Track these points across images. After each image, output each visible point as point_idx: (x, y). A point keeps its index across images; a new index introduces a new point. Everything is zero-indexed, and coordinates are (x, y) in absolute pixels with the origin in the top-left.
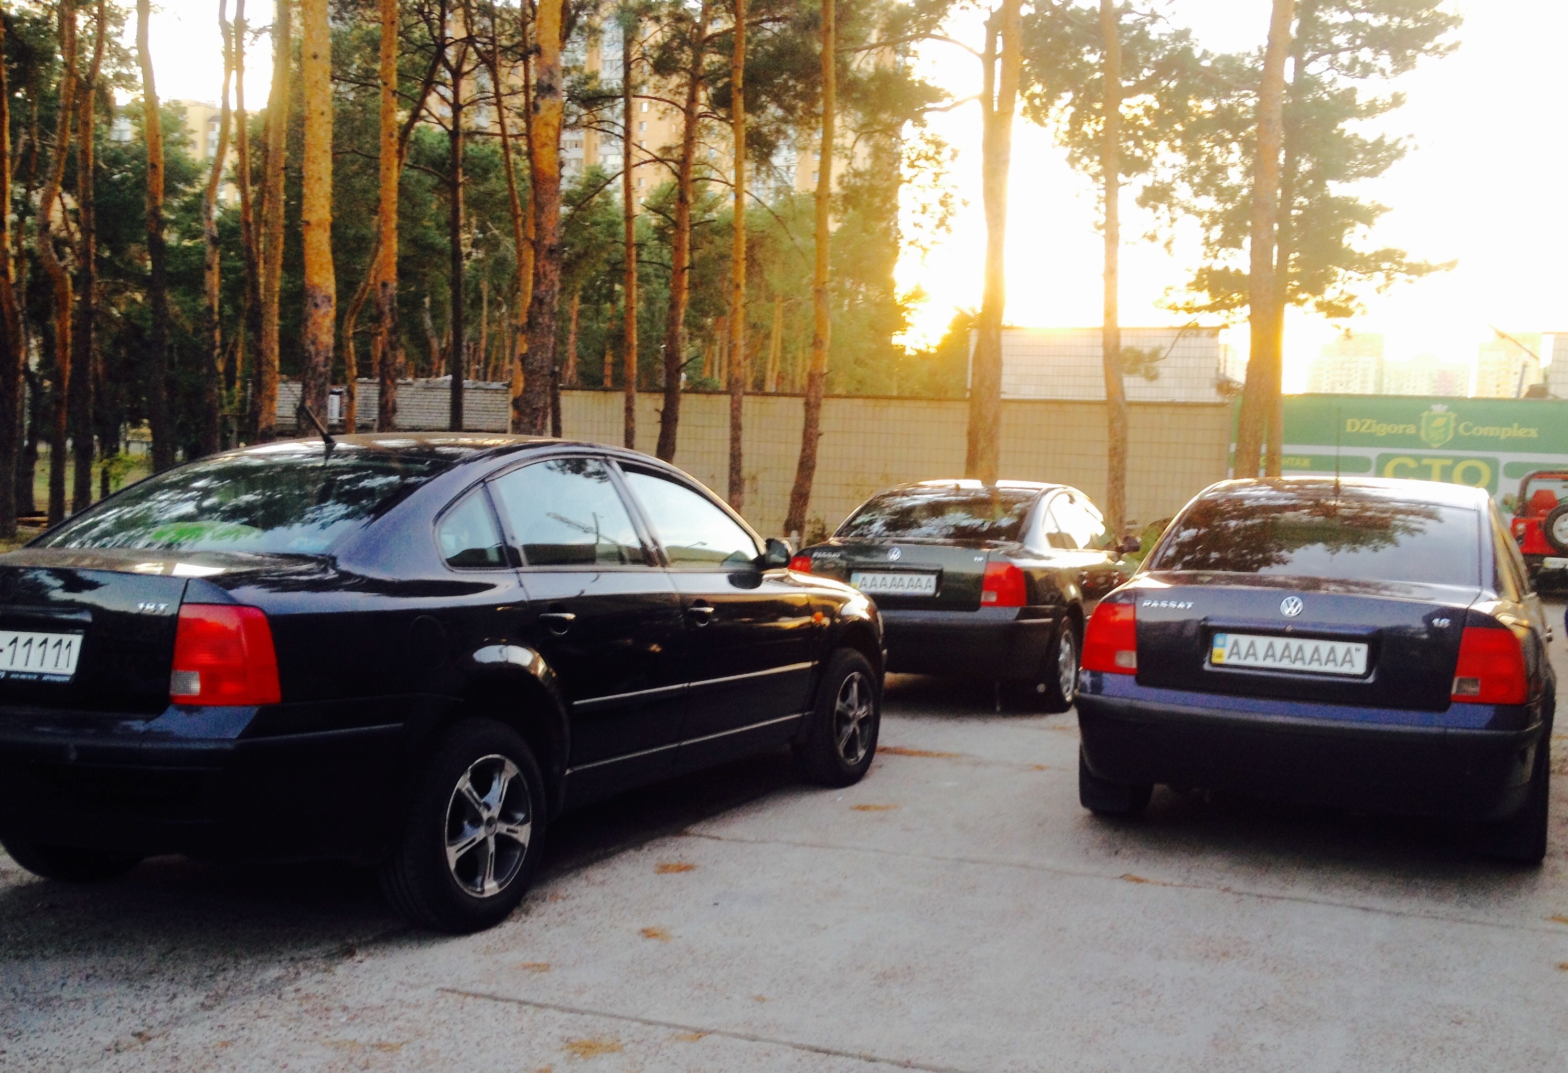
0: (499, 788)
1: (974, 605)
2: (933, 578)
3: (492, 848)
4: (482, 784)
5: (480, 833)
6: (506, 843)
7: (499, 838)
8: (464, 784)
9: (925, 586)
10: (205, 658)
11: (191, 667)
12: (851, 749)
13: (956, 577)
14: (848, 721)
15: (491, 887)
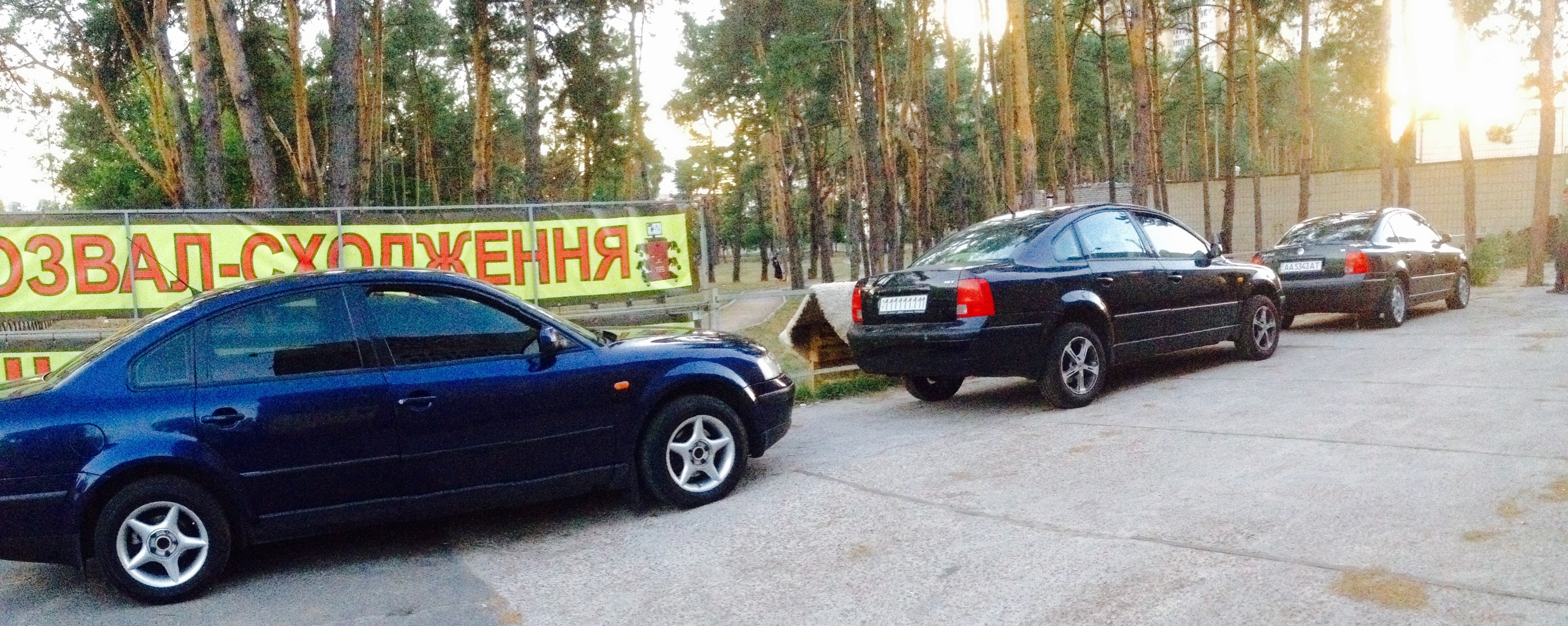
0: (1084, 350)
1: (1342, 274)
2: (1320, 262)
3: (1082, 375)
4: (1077, 348)
5: (1076, 369)
6: (1088, 375)
7: (1085, 371)
8: (1068, 349)
9: (1317, 266)
10: (968, 300)
11: (963, 303)
12: (1263, 342)
13: (1334, 261)
14: (1261, 329)
15: (1083, 390)
